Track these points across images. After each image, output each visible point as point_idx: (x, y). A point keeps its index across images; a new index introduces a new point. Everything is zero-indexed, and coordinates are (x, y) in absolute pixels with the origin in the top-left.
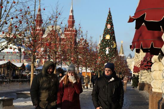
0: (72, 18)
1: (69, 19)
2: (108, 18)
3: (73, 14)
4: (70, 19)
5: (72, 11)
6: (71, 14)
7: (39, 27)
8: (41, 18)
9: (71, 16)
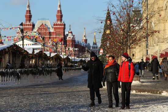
0: (60, 12)
1: (57, 13)
2: (107, 15)
3: (60, 9)
4: (59, 13)
5: (60, 6)
6: (59, 9)
7: (29, 22)
8: (31, 14)
9: (59, 10)
